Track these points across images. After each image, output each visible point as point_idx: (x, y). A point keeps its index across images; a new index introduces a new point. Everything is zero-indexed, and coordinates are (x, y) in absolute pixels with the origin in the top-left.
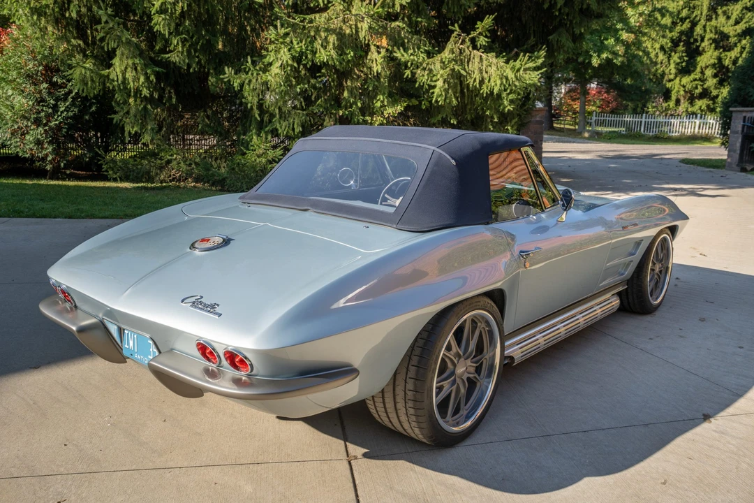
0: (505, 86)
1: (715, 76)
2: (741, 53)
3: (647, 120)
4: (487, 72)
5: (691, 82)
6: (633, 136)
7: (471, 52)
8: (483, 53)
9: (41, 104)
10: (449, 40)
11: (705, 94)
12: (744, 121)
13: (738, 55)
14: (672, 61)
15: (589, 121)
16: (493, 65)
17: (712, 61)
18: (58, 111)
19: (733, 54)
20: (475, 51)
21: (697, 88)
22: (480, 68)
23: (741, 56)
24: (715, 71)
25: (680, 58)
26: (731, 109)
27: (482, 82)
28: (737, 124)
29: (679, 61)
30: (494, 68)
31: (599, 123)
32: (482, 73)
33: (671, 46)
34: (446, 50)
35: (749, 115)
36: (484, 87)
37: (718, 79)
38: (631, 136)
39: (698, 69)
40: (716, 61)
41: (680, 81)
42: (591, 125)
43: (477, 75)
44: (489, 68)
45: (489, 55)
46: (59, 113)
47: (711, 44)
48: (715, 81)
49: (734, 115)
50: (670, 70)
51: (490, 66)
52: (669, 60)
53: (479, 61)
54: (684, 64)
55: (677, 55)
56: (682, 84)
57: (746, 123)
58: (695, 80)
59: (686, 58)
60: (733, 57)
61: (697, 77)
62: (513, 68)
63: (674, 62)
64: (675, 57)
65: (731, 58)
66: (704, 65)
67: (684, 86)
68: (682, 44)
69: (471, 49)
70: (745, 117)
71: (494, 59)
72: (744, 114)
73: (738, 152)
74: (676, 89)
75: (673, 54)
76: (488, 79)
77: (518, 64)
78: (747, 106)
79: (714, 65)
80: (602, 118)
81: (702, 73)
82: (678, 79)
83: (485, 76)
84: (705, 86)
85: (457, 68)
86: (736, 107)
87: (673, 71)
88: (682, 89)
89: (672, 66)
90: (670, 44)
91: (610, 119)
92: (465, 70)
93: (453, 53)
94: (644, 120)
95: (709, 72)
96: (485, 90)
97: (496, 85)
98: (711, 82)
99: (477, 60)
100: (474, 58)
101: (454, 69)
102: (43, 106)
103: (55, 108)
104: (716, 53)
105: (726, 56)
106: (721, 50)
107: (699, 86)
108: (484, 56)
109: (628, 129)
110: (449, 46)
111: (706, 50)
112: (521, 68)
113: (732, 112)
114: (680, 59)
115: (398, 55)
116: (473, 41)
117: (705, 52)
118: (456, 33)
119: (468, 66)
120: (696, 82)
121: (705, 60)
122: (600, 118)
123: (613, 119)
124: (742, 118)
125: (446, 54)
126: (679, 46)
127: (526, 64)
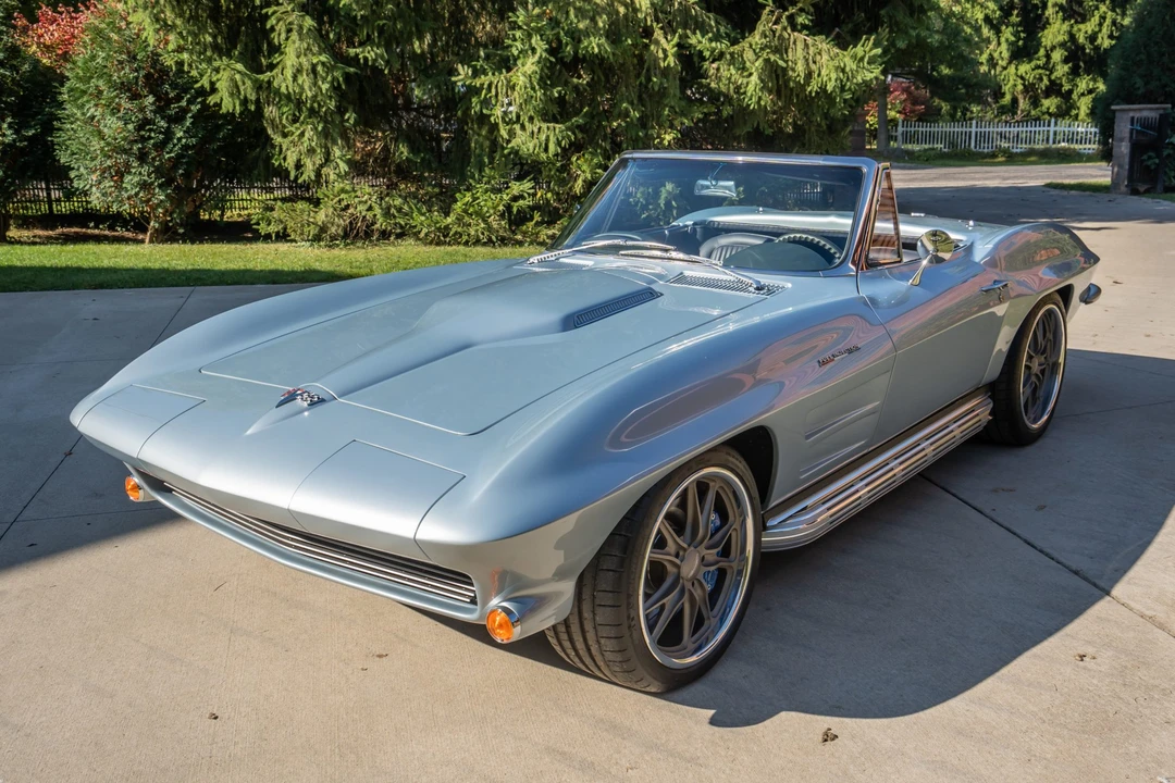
0: (842, 81)
1: (1066, 61)
2: (1101, 25)
3: (979, 130)
4: (814, 62)
5: (1033, 70)
6: (960, 155)
7: (789, 35)
8: (807, 35)
9: (148, 127)
10: (759, 18)
11: (1053, 89)
12: (1132, 124)
13: (1097, 29)
14: (1003, 40)
15: (894, 134)
16: (823, 53)
17: (1061, 38)
18: (172, 139)
19: (1090, 26)
20: (796, 34)
21: (1041, 79)
22: (805, 57)
23: (1100, 31)
24: (1066, 53)
25: (1016, 34)
26: (1113, 107)
27: (809, 75)
28: (1123, 128)
29: (1013, 39)
30: (825, 57)
31: (908, 138)
32: (808, 64)
33: (1001, 17)
34: (756, 32)
35: (1137, 115)
36: (813, 82)
37: (1070, 65)
38: (956, 155)
39: (1042, 52)
40: (1066, 38)
41: (1017, 69)
42: (896, 140)
43: (800, 67)
44: (818, 57)
45: (816, 38)
46: (175, 141)
47: (1057, 12)
48: (1066, 68)
49: (1117, 114)
50: (1001, 53)
51: (820, 54)
52: (999, 38)
53: (803, 47)
54: (1021, 43)
55: (1010, 29)
56: (1019, 74)
57: (1135, 127)
58: (1038, 67)
59: (1022, 35)
60: (1090, 32)
61: (1041, 63)
62: (854, 57)
63: (1007, 40)
64: (1007, 33)
65: (1086, 32)
66: (1049, 45)
67: (1022, 78)
68: (1016, 12)
69: (789, 31)
70: (1133, 118)
71: (824, 44)
72: (1131, 114)
73: (1127, 167)
74: (1012, 82)
75: (1004, 27)
76: (817, 72)
77: (859, 50)
78: (1133, 103)
79: (1063, 45)
80: (913, 129)
81: (1048, 57)
82: (1013, 66)
83: (813, 67)
84: (1053, 77)
85: (773, 58)
86: (1118, 104)
87: (1006, 55)
88: (1020, 81)
89: (1004, 46)
90: (998, 13)
91: (924, 130)
92: (782, 59)
93: (766, 37)
94: (974, 130)
95: (1057, 56)
96: (813, 87)
97: (830, 79)
98: (1062, 70)
99: (800, 46)
100: (795, 43)
101: (769, 59)
102: (150, 130)
103: (169, 134)
104: (1066, 27)
105: (1080, 30)
106: (1072, 21)
107: (1045, 78)
108: (810, 40)
109: (952, 144)
110: (760, 28)
111: (1051, 21)
112: (864, 56)
113: (1114, 111)
114: (1015, 36)
115: (693, 41)
116: (791, 19)
117: (1050, 24)
118: (768, 9)
119: (786, 53)
120: (1040, 71)
121: (1050, 36)
122: (909, 129)
123: (928, 129)
124: (1129, 119)
125: (756, 38)
126: (1012, 15)
127: (871, 50)
